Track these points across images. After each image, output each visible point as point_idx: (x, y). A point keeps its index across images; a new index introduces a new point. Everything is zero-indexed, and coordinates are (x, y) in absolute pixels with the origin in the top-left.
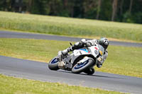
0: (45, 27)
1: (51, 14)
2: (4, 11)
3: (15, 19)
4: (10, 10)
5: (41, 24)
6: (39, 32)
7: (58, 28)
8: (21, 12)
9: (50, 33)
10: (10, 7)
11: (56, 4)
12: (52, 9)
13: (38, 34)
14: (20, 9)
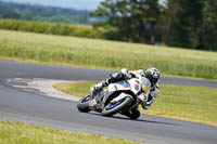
0: (190, 68)
1: (200, 47)
2: (127, 41)
3: (145, 55)
4: (136, 41)
5: (184, 63)
6: (180, 74)
7: (211, 68)
8: (153, 44)
9: (197, 76)
10: (137, 36)
11: (207, 33)
12: (200, 40)
13: (179, 77)
14: (153, 39)
